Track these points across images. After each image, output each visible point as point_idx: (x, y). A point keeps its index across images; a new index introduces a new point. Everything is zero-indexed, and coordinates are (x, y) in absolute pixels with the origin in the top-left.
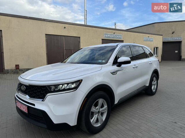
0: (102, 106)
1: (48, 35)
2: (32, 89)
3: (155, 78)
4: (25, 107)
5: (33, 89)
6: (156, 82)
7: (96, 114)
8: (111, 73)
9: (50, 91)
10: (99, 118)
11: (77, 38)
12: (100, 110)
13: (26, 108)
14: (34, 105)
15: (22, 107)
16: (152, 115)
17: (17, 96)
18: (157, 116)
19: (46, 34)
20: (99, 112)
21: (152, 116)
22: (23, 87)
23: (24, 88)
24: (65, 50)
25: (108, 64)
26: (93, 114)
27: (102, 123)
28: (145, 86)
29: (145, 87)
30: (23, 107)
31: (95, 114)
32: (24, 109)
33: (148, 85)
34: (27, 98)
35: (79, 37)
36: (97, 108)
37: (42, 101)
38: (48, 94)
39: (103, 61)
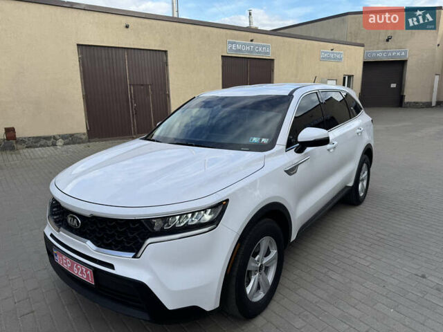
0: (268, 253)
1: (84, 47)
2: (99, 226)
3: (365, 165)
4: (84, 270)
5: (104, 225)
6: (366, 173)
7: (255, 274)
8: (285, 171)
9: (151, 230)
10: (261, 280)
11: (161, 53)
12: (264, 262)
13: (89, 272)
14: (112, 266)
15: (75, 268)
16: (369, 258)
17: (52, 235)
18: (379, 260)
19: (78, 45)
20: (261, 268)
21: (368, 261)
22: (74, 218)
23: (78, 222)
24: (130, 85)
25: (277, 148)
26: (249, 274)
27: (267, 290)
28: (347, 187)
29: (346, 190)
30: (78, 269)
31: (253, 273)
32: (82, 273)
33: (351, 184)
34: (89, 247)
35: (166, 52)
36: (256, 259)
37: (134, 257)
38: (149, 241)
39: (263, 140)
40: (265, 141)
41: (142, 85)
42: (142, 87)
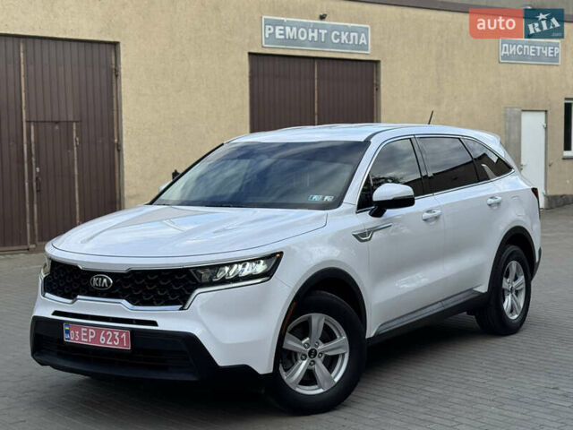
2: (137, 283)
4: (117, 334)
5: (143, 281)
6: (522, 279)
8: (354, 235)
9: (199, 282)
13: (124, 335)
14: (154, 323)
15: (101, 338)
17: (57, 312)
22: (103, 278)
23: (108, 280)
24: (29, 122)
25: (344, 207)
30: (108, 336)
32: (113, 340)
33: (483, 289)
37: (182, 309)
38: (198, 291)
39: (326, 198)
40: (328, 199)
41: (57, 122)
42: (57, 127)
